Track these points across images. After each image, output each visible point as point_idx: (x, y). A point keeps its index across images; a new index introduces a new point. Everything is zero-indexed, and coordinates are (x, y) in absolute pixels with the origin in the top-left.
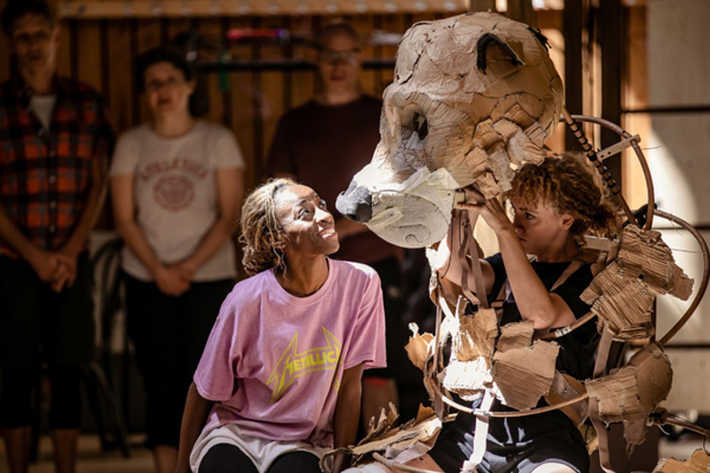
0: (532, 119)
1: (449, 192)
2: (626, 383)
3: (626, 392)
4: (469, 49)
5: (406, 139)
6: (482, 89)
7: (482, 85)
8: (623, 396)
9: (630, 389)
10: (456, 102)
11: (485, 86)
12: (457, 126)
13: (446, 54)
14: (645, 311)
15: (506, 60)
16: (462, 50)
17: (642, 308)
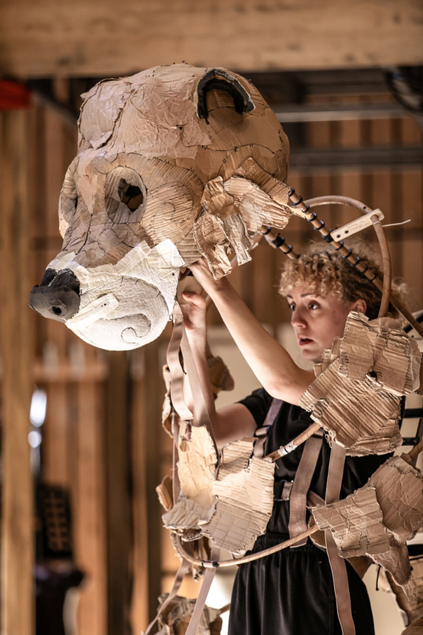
0: (267, 174)
1: (173, 271)
2: (366, 508)
3: (368, 520)
4: (184, 95)
5: (112, 213)
6: (207, 141)
7: (207, 135)
8: (364, 524)
9: (371, 515)
10: (178, 158)
11: (210, 137)
12: (184, 185)
13: (158, 103)
14: (388, 418)
15: (228, 107)
16: (176, 97)
17: (384, 414)
